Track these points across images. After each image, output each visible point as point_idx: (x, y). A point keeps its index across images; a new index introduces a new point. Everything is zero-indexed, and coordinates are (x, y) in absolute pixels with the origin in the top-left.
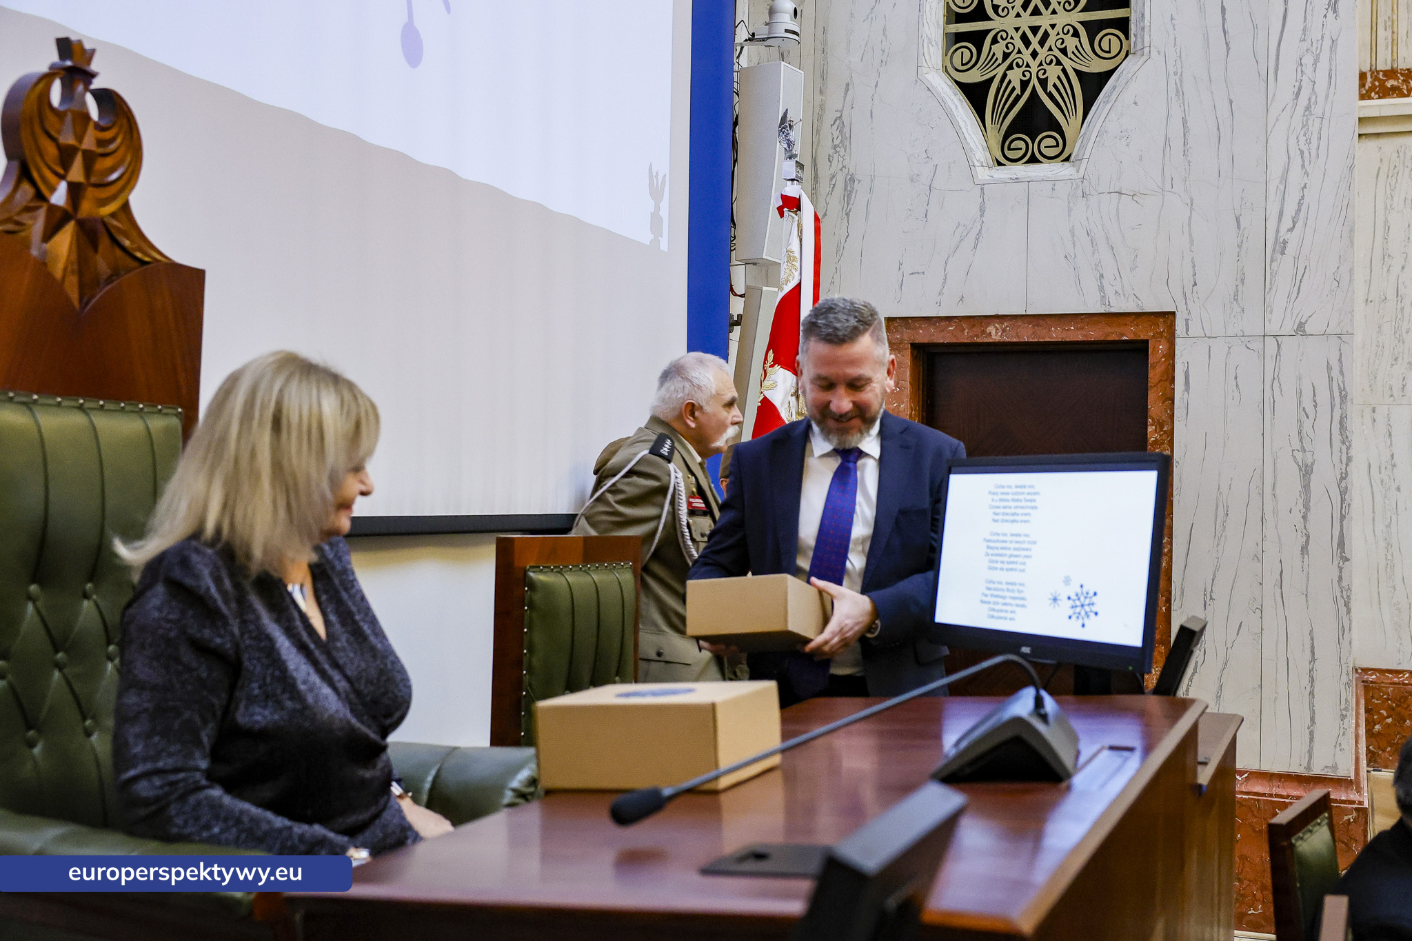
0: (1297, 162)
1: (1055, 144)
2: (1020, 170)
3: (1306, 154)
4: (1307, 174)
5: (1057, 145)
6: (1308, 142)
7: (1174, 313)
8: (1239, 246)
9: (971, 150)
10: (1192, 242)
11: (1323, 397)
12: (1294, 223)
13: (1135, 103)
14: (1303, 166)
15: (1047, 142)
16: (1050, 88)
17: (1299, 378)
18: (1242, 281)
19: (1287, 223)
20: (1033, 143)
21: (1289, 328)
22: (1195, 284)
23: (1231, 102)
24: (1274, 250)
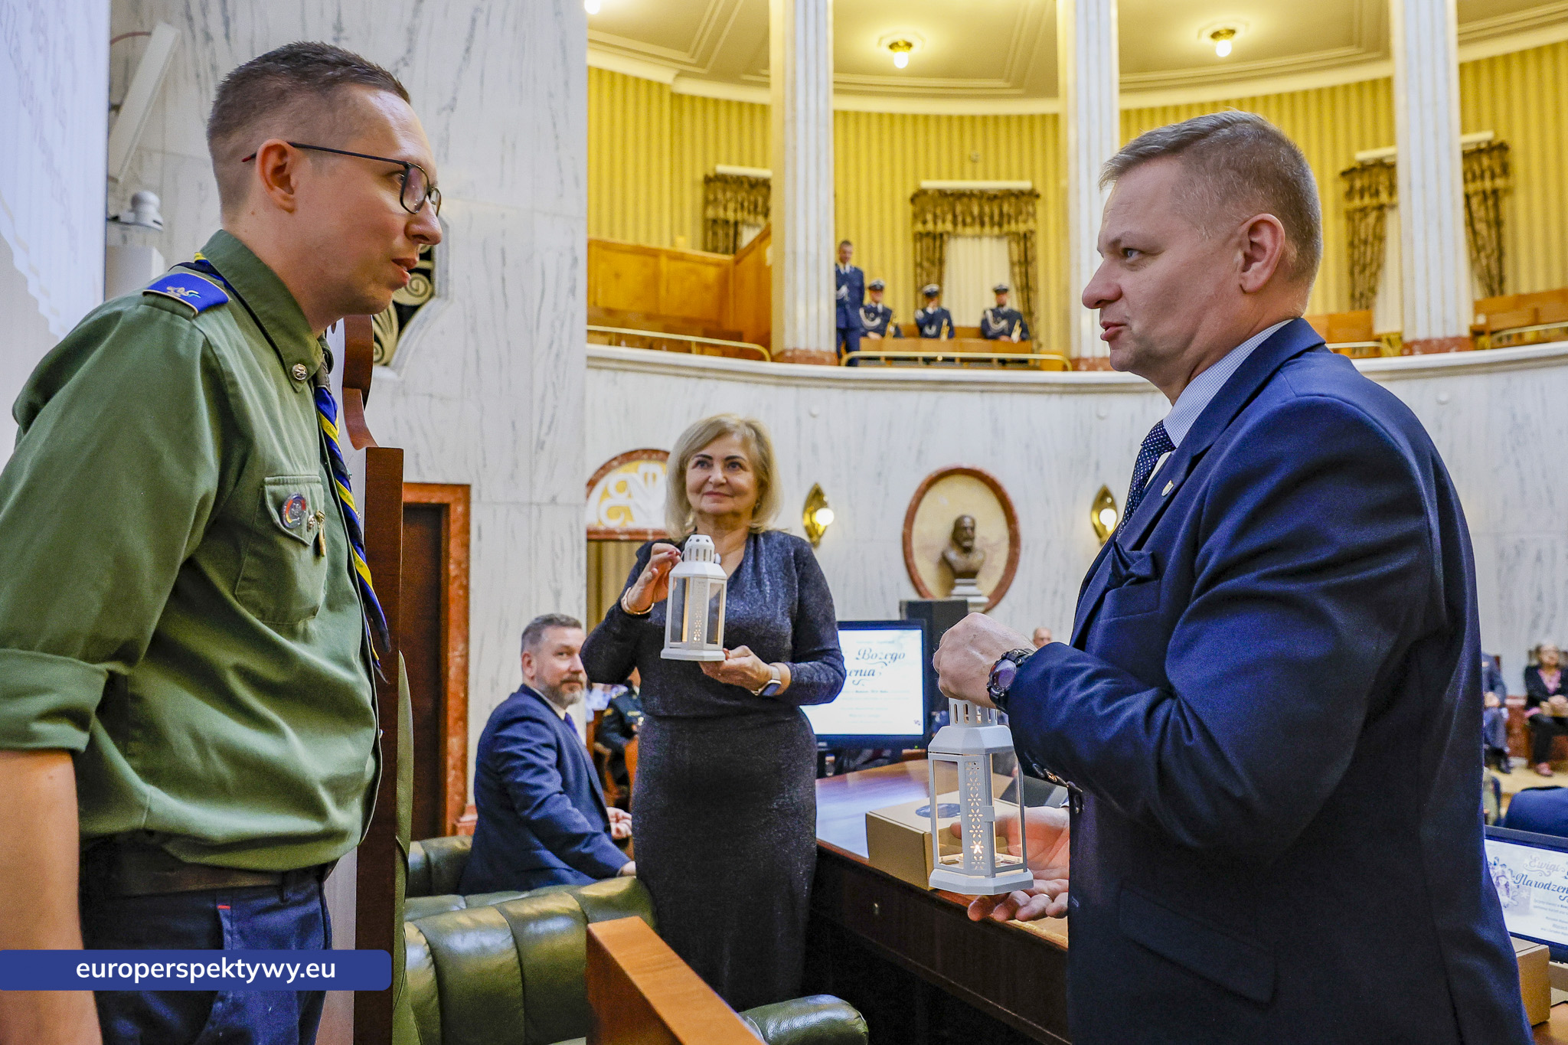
12: (550, 428)
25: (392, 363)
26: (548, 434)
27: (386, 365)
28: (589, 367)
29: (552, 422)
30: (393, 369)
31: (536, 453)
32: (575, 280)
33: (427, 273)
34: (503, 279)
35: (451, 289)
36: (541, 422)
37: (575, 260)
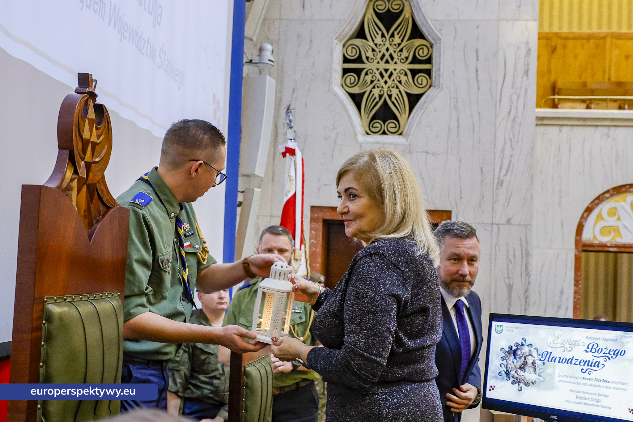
0: (508, 144)
1: (395, 126)
2: (379, 138)
3: (513, 141)
4: (513, 150)
5: (396, 127)
6: (514, 135)
7: (450, 212)
8: (482, 181)
9: (356, 126)
10: (460, 178)
11: (518, 254)
12: (507, 172)
13: (435, 110)
14: (511, 146)
15: (391, 125)
16: (393, 99)
17: (508, 244)
18: (483, 198)
19: (503, 172)
20: (384, 125)
21: (503, 221)
22: (461, 198)
23: (479, 113)
24: (497, 184)
25: (404, 134)
26: (505, 175)
27: (401, 134)
28: (537, 125)
29: (509, 167)
30: (404, 137)
31: (497, 189)
32: (528, 64)
33: (428, 72)
34: (477, 70)
35: (441, 81)
36: (501, 168)
37: (529, 50)
